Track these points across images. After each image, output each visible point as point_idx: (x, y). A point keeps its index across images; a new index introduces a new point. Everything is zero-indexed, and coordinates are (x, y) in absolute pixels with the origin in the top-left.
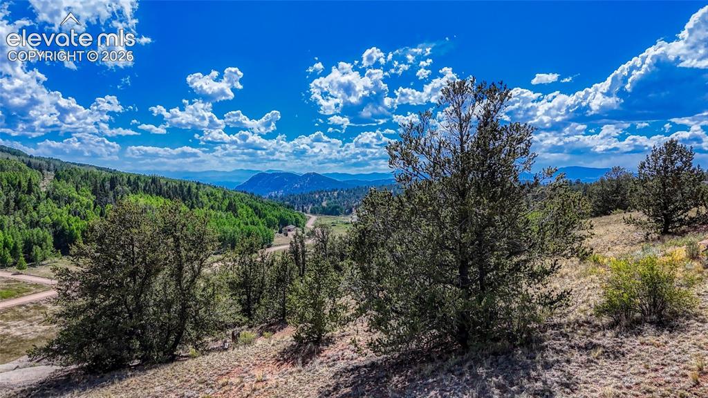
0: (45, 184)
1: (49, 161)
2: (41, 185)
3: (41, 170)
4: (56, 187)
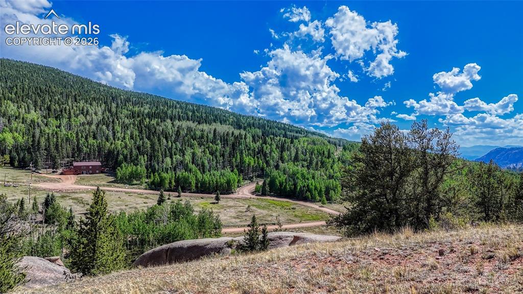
0: (338, 153)
1: (340, 140)
2: (335, 154)
3: (335, 145)
4: (343, 155)
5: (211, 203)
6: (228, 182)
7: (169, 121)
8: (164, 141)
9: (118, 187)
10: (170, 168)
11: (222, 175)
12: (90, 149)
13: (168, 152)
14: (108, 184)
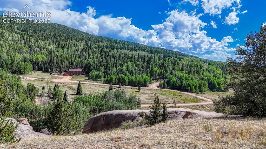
0: (205, 66)
1: (207, 60)
2: (204, 67)
3: (204, 62)
4: (209, 67)
5: (136, 91)
6: (145, 81)
7: (115, 49)
8: (113, 59)
9: (90, 82)
10: (116, 73)
11: (142, 77)
12: (77, 63)
13: (114, 65)
14: (85, 80)
